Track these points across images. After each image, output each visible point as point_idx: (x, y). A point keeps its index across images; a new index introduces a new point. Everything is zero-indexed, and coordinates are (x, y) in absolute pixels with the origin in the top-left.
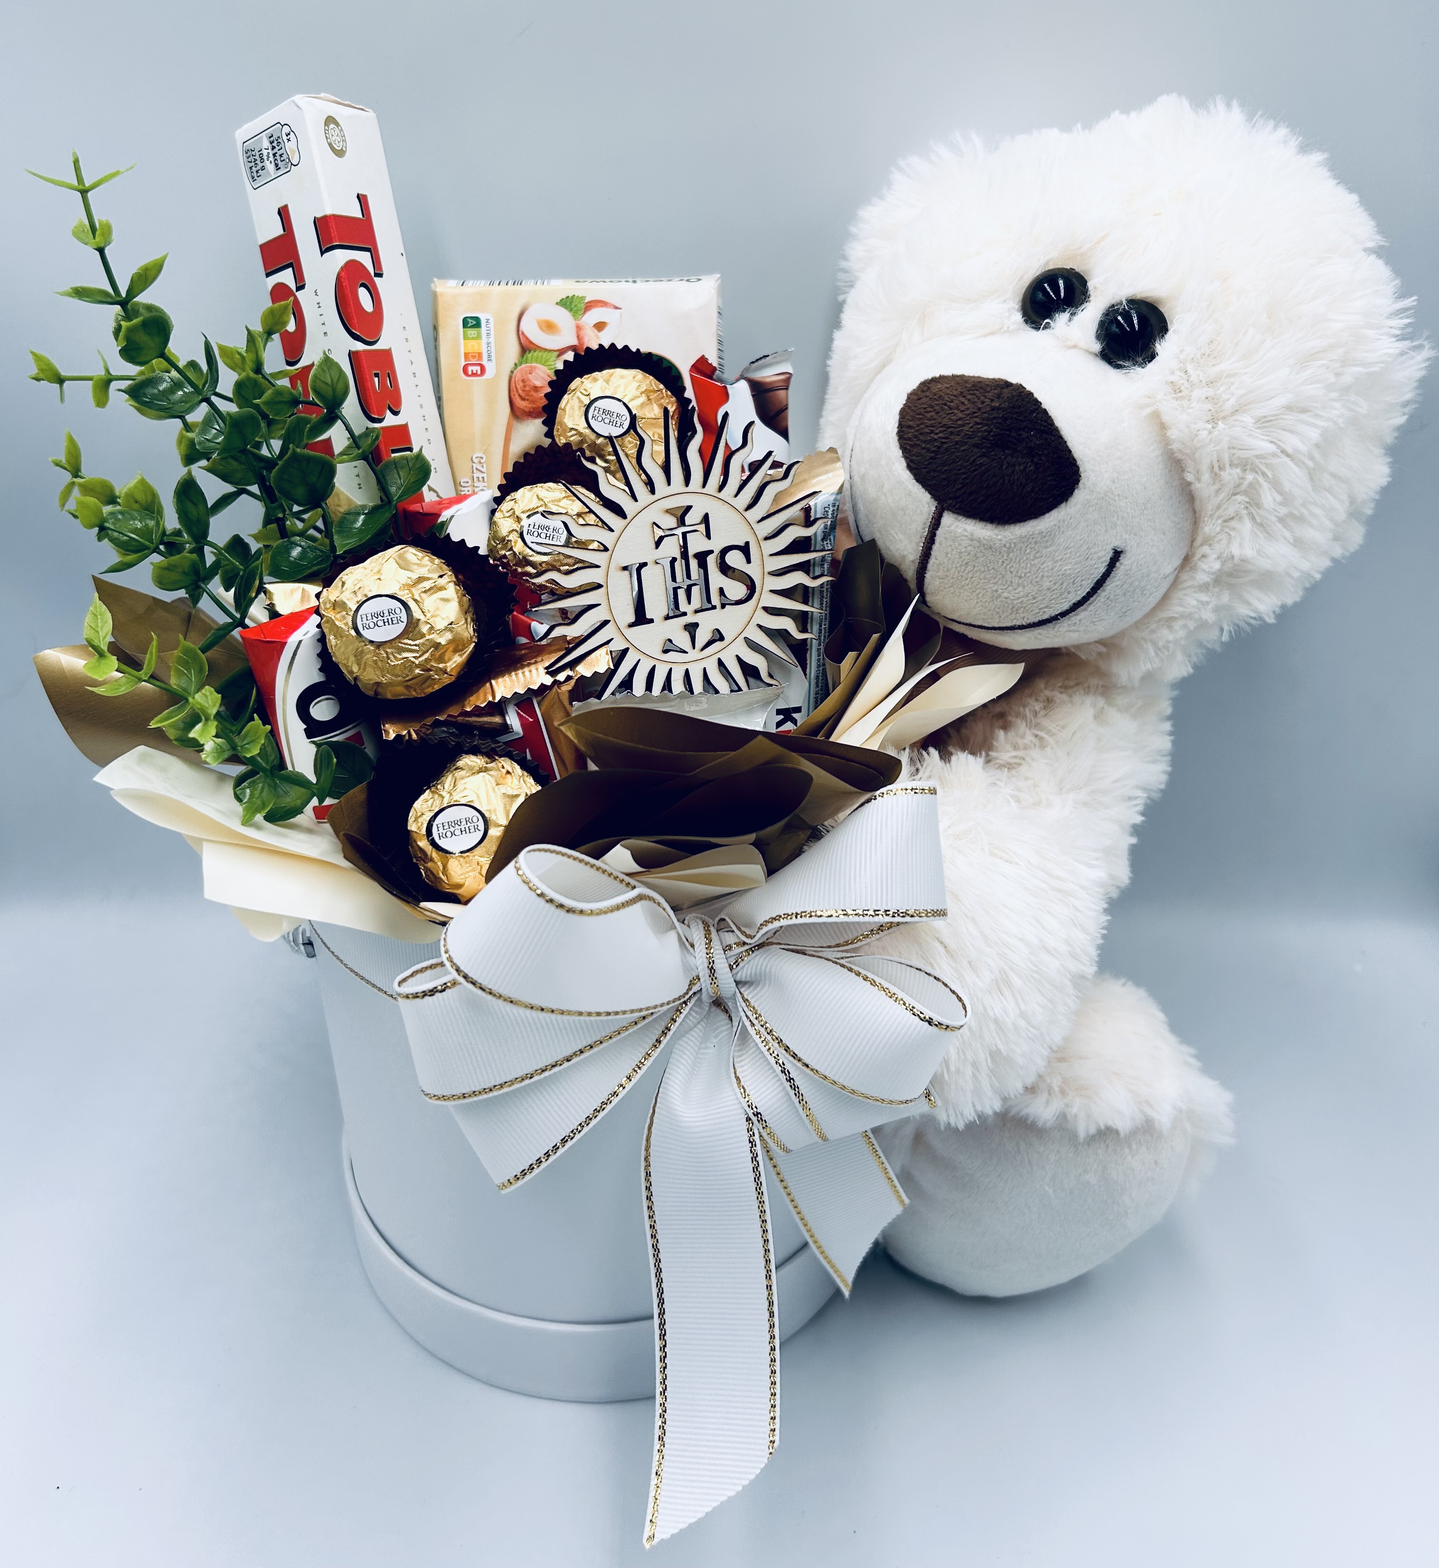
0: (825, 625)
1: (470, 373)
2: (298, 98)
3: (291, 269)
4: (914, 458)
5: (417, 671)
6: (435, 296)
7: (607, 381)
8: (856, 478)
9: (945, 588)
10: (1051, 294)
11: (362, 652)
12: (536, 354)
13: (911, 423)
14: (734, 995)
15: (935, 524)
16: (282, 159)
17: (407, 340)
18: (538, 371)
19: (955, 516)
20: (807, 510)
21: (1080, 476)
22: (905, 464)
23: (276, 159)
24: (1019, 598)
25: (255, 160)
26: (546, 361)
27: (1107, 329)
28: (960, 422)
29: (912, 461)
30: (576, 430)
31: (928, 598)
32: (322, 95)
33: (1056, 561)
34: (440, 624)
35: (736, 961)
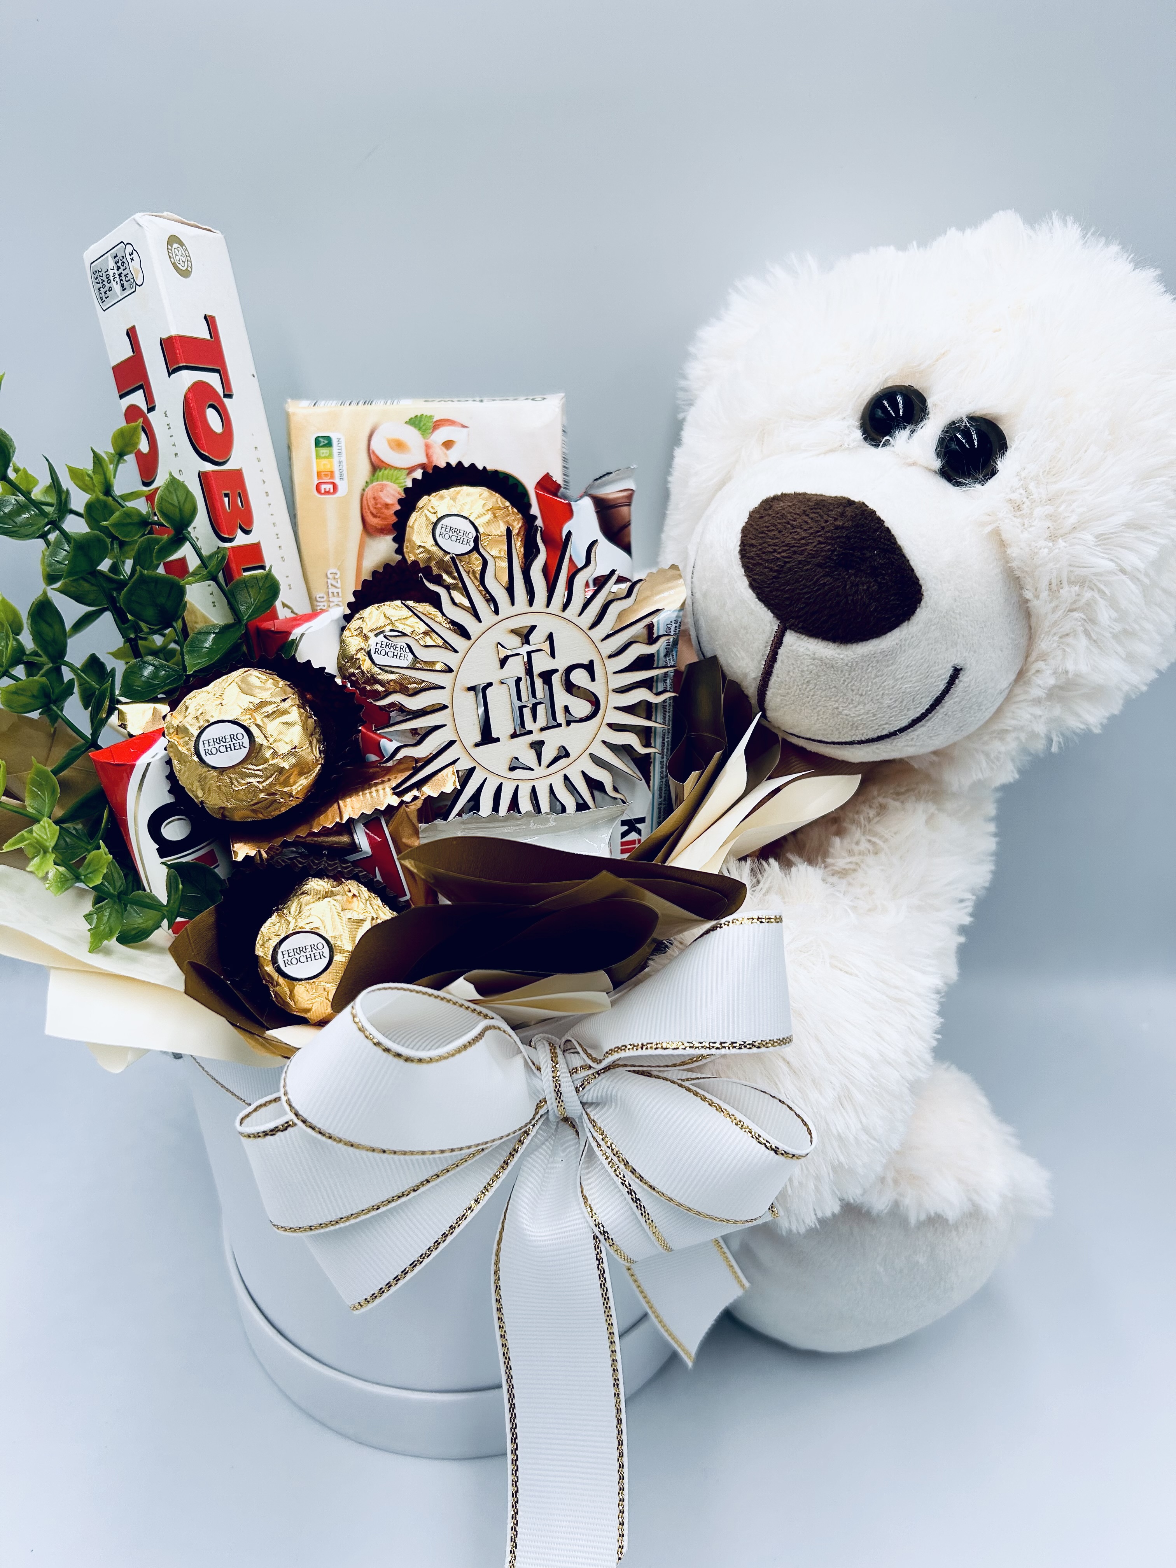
0: (668, 738)
1: (323, 491)
2: (138, 216)
3: (142, 390)
4: (757, 577)
5: (262, 795)
6: (287, 416)
7: (454, 499)
8: (698, 595)
9: (786, 705)
10: (891, 412)
11: (206, 777)
12: (386, 472)
13: (753, 542)
14: (581, 1117)
15: (777, 643)
16: (127, 279)
17: (259, 460)
18: (388, 489)
19: (798, 635)
20: (650, 627)
21: (922, 595)
22: (747, 583)
23: (122, 280)
24: (859, 715)
25: (103, 281)
26: (397, 479)
27: (947, 447)
28: (803, 542)
29: (754, 580)
30: (424, 547)
31: (769, 714)
32: (165, 214)
33: (897, 680)
34: (283, 749)
35: (583, 1084)
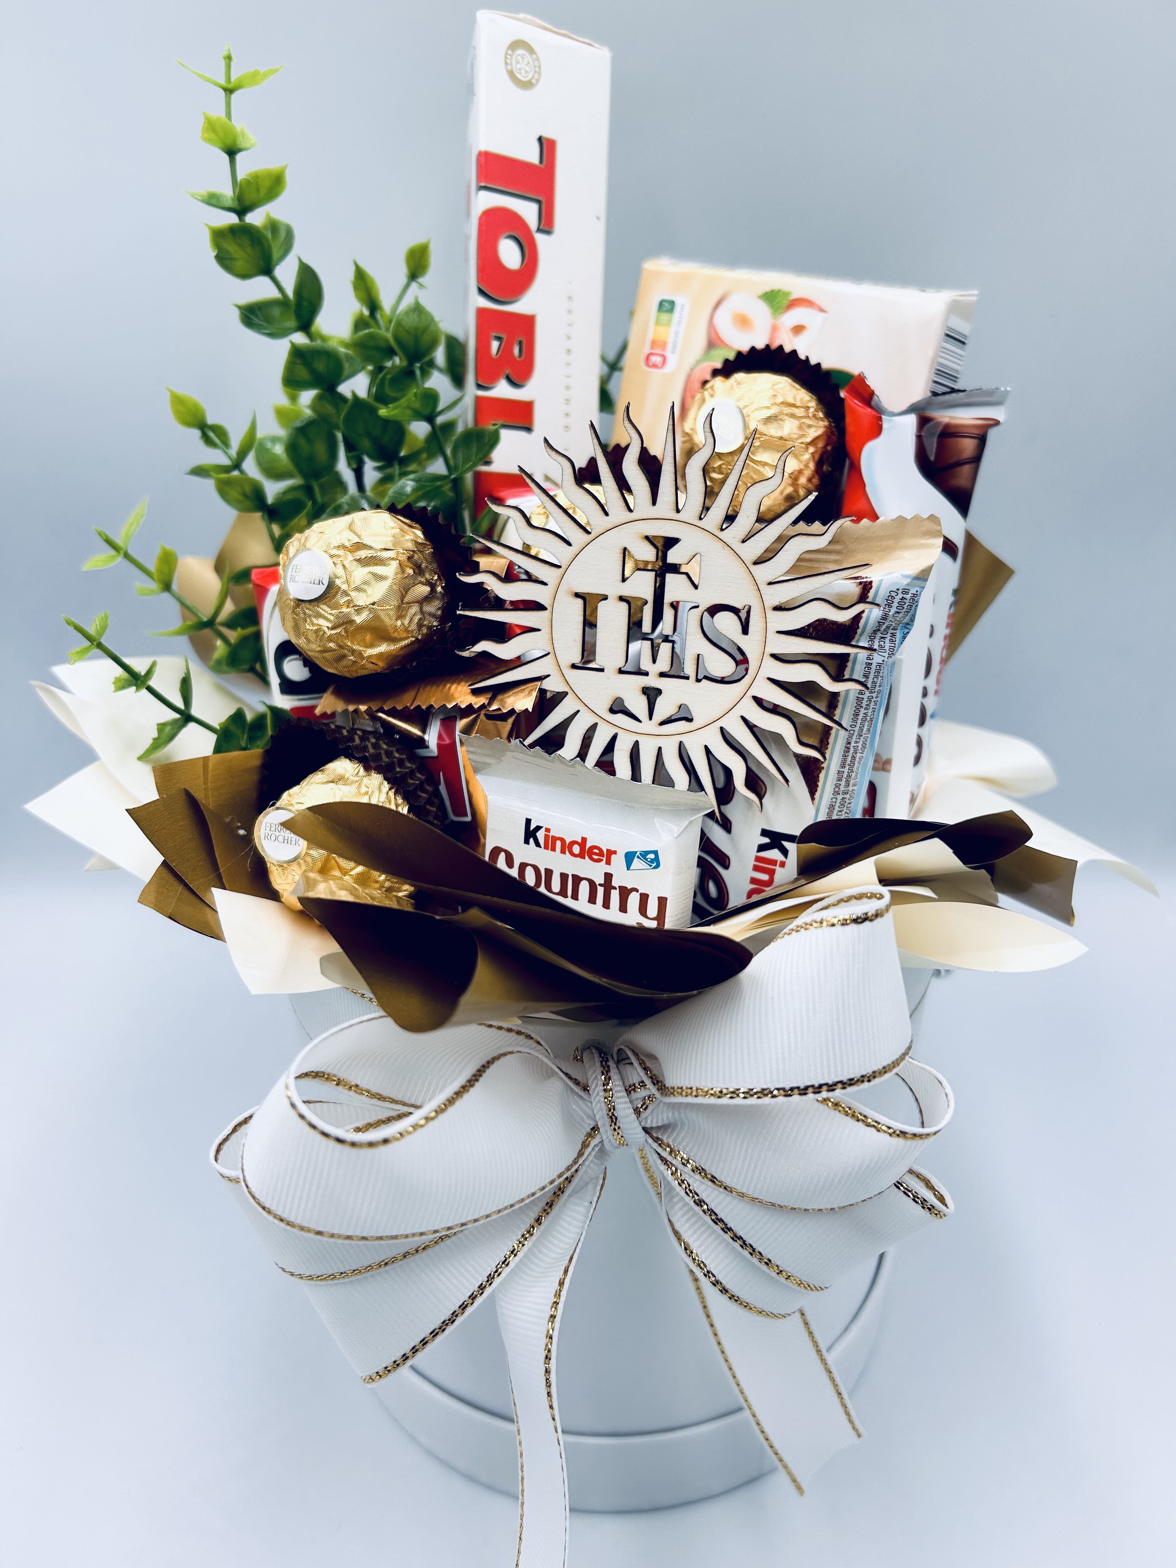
1: (651, 364)
20: (865, 588)
